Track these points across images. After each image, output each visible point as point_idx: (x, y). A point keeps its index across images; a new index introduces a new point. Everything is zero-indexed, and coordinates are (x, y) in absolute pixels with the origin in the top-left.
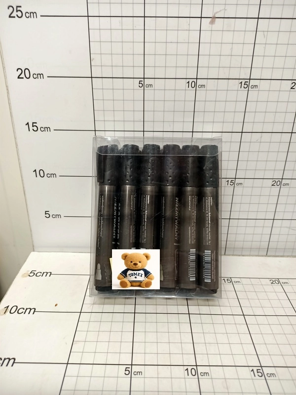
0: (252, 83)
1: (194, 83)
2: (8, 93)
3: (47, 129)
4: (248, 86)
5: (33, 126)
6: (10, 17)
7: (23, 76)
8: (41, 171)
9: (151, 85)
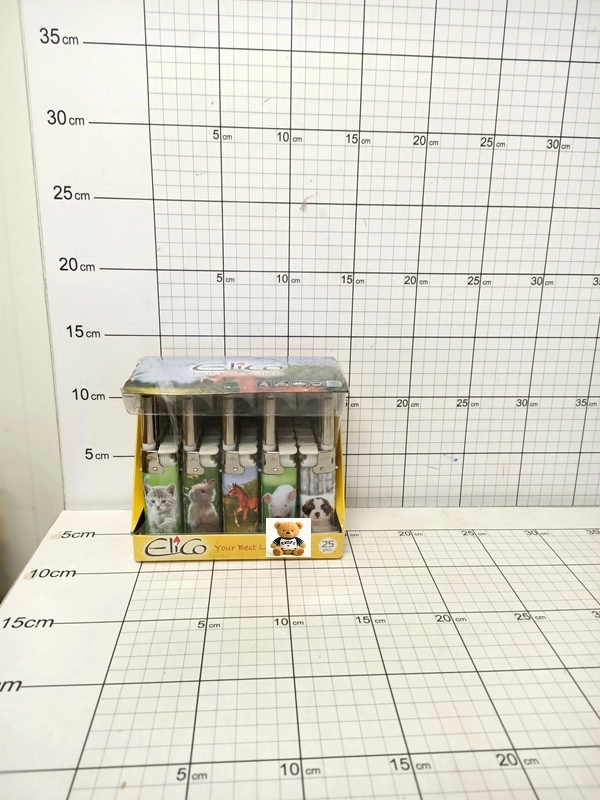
0: (357, 277)
1: (286, 277)
2: (46, 288)
3: (96, 333)
4: (352, 281)
5: (78, 331)
6: (56, 198)
7: (67, 266)
8: (84, 392)
9: (232, 279)
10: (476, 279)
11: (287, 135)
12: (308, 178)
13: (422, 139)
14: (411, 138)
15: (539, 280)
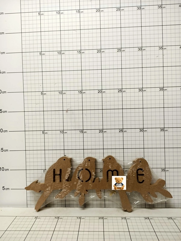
1: (63, 132)
3: (7, 150)
4: (83, 132)
5: (2, 150)
8: (3, 168)
9: (47, 133)
10: (121, 130)
11: (61, 92)
12: (68, 104)
13: (100, 91)
14: (97, 91)
15: (142, 130)
